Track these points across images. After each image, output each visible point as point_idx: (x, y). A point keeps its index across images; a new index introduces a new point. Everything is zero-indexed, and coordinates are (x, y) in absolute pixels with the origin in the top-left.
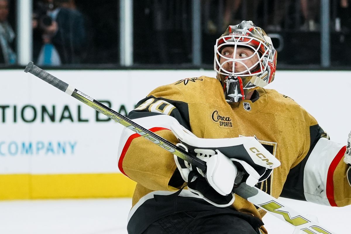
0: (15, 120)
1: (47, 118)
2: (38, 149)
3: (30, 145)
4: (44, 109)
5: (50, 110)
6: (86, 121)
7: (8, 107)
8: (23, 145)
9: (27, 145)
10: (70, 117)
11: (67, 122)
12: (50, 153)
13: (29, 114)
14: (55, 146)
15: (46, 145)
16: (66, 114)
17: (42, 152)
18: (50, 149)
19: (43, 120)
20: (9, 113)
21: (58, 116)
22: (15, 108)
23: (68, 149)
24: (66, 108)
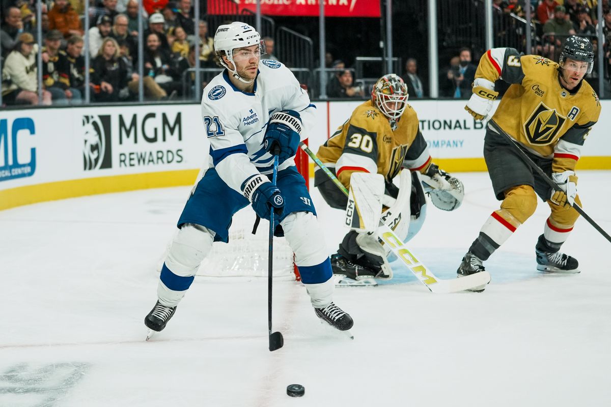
0: (429, 128)
1: (447, 127)
2: (442, 145)
3: (438, 142)
4: (445, 122)
5: (448, 123)
6: (469, 129)
7: (425, 121)
8: (434, 142)
9: (436, 142)
10: (460, 127)
11: (458, 129)
12: (449, 147)
13: (437, 125)
14: (452, 143)
15: (447, 142)
16: (458, 125)
17: (445, 146)
18: (449, 144)
19: (445, 128)
20: (426, 124)
21: (453, 126)
22: (429, 122)
23: (459, 144)
24: (458, 122)
